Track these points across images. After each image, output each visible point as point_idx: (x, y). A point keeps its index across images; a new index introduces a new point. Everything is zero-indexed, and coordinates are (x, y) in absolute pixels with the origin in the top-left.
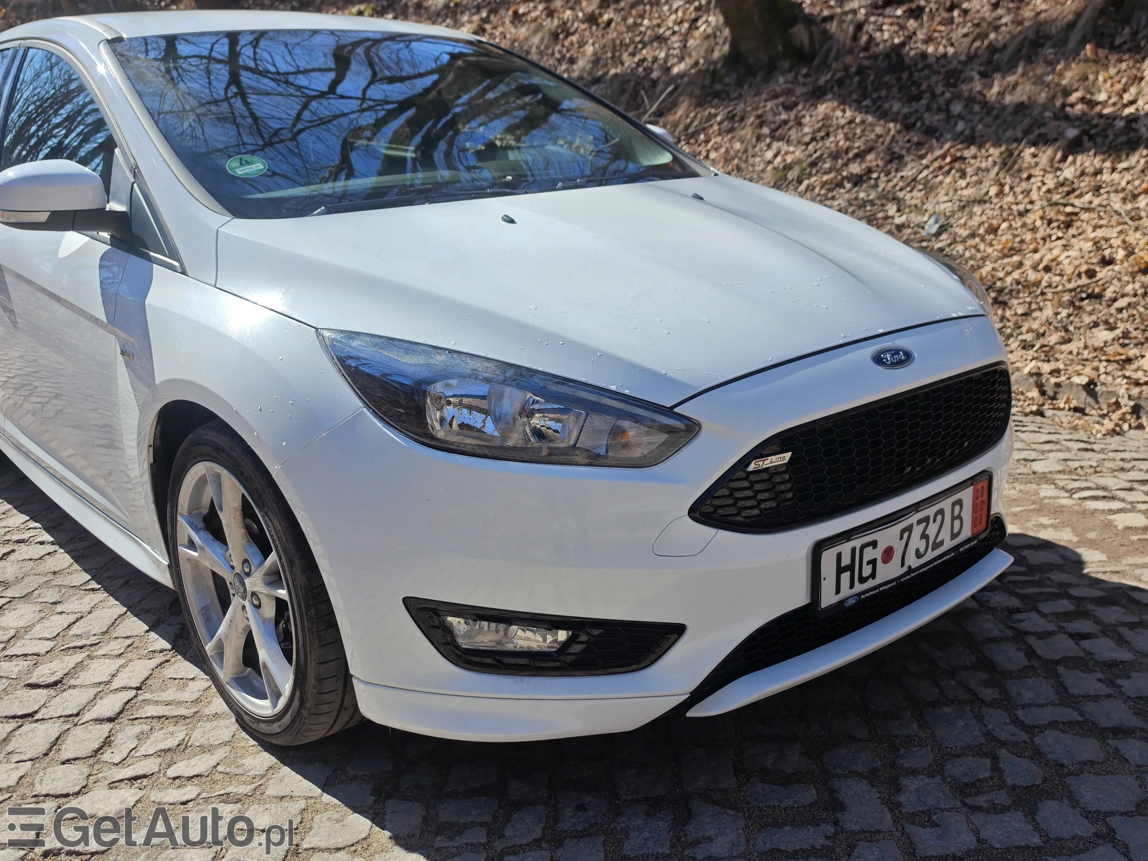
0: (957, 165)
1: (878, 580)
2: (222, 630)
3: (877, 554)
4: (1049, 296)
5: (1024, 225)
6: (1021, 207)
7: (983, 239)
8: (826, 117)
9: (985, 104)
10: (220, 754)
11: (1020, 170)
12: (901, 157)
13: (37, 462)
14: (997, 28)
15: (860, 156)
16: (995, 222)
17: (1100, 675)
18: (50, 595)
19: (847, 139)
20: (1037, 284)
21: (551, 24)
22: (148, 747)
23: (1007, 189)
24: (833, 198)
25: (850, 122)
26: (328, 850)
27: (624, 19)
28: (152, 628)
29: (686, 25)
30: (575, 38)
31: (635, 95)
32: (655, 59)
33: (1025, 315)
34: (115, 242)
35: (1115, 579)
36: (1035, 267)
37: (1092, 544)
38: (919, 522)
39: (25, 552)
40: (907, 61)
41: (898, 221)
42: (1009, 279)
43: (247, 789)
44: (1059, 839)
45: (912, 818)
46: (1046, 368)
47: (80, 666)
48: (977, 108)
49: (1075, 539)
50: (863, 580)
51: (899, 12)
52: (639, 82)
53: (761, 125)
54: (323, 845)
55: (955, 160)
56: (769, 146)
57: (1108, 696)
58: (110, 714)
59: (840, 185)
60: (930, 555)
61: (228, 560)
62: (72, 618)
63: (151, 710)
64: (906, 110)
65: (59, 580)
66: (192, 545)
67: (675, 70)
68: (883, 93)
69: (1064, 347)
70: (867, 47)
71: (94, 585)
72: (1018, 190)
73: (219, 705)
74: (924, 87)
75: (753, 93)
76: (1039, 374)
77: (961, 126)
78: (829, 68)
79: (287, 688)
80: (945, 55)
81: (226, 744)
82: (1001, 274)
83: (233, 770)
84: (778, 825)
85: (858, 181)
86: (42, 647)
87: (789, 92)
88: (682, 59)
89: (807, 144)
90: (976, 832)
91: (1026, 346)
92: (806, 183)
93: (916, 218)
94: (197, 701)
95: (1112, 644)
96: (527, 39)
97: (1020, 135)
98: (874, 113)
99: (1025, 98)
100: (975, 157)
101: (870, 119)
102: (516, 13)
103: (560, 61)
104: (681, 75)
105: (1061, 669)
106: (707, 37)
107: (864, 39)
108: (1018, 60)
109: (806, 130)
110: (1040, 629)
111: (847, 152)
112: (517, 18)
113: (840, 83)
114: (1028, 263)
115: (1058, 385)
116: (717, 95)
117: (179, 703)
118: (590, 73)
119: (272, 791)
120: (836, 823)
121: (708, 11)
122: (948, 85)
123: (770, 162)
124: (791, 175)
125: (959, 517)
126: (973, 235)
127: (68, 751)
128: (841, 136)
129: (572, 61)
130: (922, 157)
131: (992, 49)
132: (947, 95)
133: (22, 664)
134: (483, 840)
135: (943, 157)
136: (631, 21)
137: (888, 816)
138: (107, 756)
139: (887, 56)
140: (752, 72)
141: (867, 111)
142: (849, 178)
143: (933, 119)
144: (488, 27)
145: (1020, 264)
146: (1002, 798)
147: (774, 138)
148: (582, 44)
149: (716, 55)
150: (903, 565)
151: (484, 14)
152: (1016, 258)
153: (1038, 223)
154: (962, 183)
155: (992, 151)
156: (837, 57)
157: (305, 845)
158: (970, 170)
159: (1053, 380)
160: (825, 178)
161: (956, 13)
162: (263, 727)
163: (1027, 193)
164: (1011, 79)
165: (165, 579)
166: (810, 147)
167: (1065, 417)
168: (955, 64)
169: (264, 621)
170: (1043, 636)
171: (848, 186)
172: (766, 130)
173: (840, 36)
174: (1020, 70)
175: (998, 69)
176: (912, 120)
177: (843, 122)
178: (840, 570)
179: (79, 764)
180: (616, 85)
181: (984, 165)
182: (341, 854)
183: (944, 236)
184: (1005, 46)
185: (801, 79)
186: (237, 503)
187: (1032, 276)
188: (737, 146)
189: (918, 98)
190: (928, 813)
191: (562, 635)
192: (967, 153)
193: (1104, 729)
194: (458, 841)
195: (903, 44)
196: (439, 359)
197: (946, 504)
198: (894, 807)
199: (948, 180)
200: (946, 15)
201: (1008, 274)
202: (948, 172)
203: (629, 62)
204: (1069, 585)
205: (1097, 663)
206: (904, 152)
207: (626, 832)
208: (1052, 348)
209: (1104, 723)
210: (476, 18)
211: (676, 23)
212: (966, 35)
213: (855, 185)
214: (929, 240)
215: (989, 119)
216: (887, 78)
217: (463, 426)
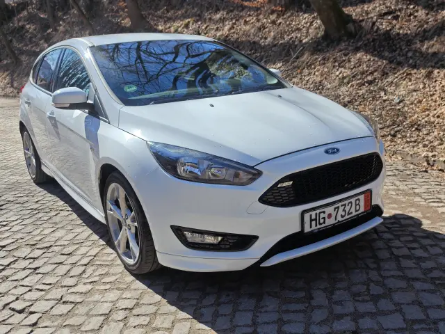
0: (408, 77)
1: (326, 224)
2: (120, 236)
3: (326, 215)
4: (437, 127)
5: (432, 100)
6: (431, 93)
7: (416, 105)
8: (360, 59)
9: (421, 52)
10: (118, 276)
11: (432, 78)
12: (387, 74)
13: (68, 185)
14: (427, 23)
15: (372, 73)
16: (421, 99)
17: (414, 261)
18: (70, 227)
19: (367, 67)
20: (433, 122)
21: (258, 25)
22: (97, 273)
23: (427, 85)
24: (361, 89)
25: (369, 60)
26: (148, 304)
27: (286, 22)
28: (101, 238)
29: (309, 24)
30: (267, 30)
31: (289, 51)
32: (297, 37)
33: (427, 134)
34: (90, 113)
35: (432, 230)
36: (434, 116)
37: (428, 218)
38: (342, 206)
39: (63, 213)
40: (392, 36)
41: (384, 98)
42: (423, 121)
43: (125, 286)
44: (383, 311)
45: (336, 303)
46: (430, 154)
47: (77, 249)
48: (417, 54)
49: (421, 216)
50: (320, 224)
51: (389, 18)
52: (290, 46)
53: (335, 62)
54: (146, 303)
55: (408, 74)
56: (338, 70)
57: (415, 268)
58: (86, 263)
59: (364, 85)
60: (347, 217)
61: (121, 215)
62: (76, 234)
63: (98, 263)
64: (390, 55)
65: (73, 223)
66: (111, 210)
67: (304, 41)
68: (382, 49)
69: (440, 147)
70: (376, 32)
71: (84, 224)
72: (431, 86)
73: (119, 262)
74: (398, 46)
75: (332, 49)
76: (428, 157)
77: (411, 61)
78: (362, 40)
79: (137, 255)
80: (407, 34)
81: (120, 273)
82: (421, 119)
83: (121, 281)
84: (290, 303)
85: (370, 83)
86: (66, 243)
87: (346, 49)
88: (306, 37)
89: (352, 69)
90: (355, 308)
91: (425, 146)
92: (351, 84)
93: (391, 97)
94: (113, 260)
95: (422, 251)
96: (249, 30)
97: (433, 64)
98: (378, 57)
99: (436, 50)
100: (415, 73)
101: (376, 59)
102: (245, 21)
103: (261, 39)
104: (306, 43)
105: (401, 259)
106: (316, 28)
107: (376, 28)
108: (435, 35)
109: (352, 63)
110: (397, 246)
111: (367, 72)
112: (246, 22)
113: (366, 45)
114: (431, 115)
115: (434, 161)
116: (319, 50)
117: (106, 261)
118: (272, 43)
119: (132, 287)
120: (309, 303)
121: (317, 19)
122: (407, 45)
123: (337, 76)
124: (345, 81)
125: (358, 204)
126: (412, 104)
127: (72, 273)
128: (365, 66)
129: (266, 38)
130: (395, 73)
131: (425, 31)
132: (407, 49)
133: (60, 248)
134: (195, 303)
135: (403, 73)
136: (288, 23)
137: (327, 301)
138: (83, 276)
139: (384, 34)
140: (333, 42)
141: (375, 56)
142: (367, 82)
143: (401, 59)
144: (235, 26)
145: (429, 115)
146: (367, 298)
147: (340, 67)
148: (270, 32)
149: (319, 35)
150: (336, 219)
151: (234, 21)
152: (427, 113)
153: (438, 99)
154: (410, 83)
155: (422, 71)
156: (365, 35)
157: (141, 303)
158: (413, 79)
159: (433, 159)
160: (358, 82)
161: (412, 17)
162: (131, 268)
163: (434, 87)
164: (431, 43)
165: (103, 221)
166: (353, 70)
167: (435, 173)
168: (410, 37)
169: (132, 233)
170: (398, 248)
171: (367, 85)
172: (337, 64)
173: (366, 28)
174: (435, 39)
175: (426, 39)
176: (391, 60)
177: (366, 60)
178: (311, 220)
179: (75, 278)
180: (281, 47)
181: (418, 76)
182: (151, 306)
183: (401, 104)
184: (430, 30)
185: (351, 44)
186: (124, 196)
187: (432, 119)
188: (326, 70)
189: (395, 51)
190: (341, 301)
191: (220, 238)
192: (413, 72)
193: (410, 278)
194: (188, 304)
195: (390, 30)
196: (181, 151)
197: (353, 200)
198: (330, 299)
199: (405, 82)
200: (407, 18)
201: (423, 118)
202: (405, 79)
203: (287, 38)
204: (414, 232)
205: (415, 257)
206: (388, 72)
207: (241, 303)
208: (435, 147)
209: (410, 276)
210: (231, 23)
211: (305, 23)
212: (415, 26)
213: (369, 84)
214: (395, 106)
215: (422, 59)
216: (384, 43)
217: (190, 172)
